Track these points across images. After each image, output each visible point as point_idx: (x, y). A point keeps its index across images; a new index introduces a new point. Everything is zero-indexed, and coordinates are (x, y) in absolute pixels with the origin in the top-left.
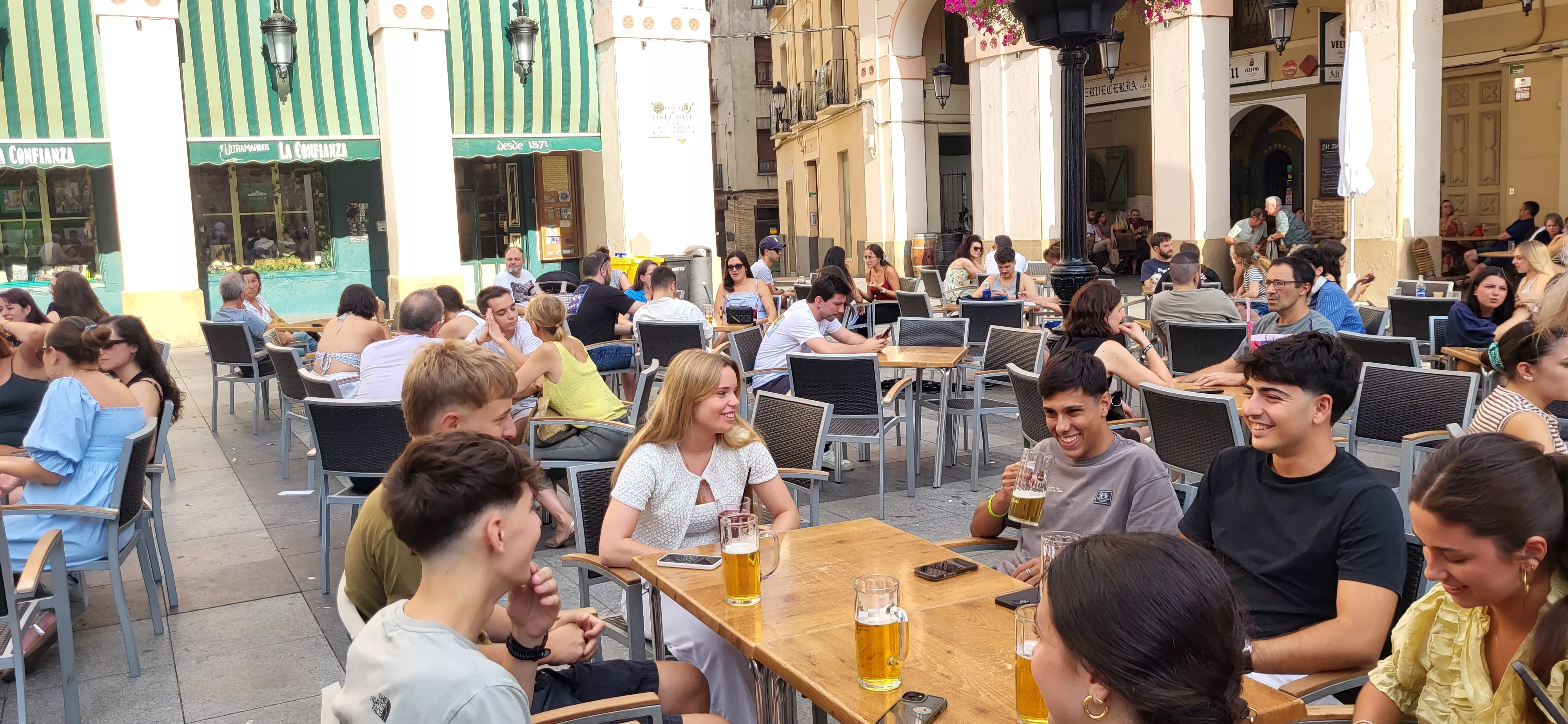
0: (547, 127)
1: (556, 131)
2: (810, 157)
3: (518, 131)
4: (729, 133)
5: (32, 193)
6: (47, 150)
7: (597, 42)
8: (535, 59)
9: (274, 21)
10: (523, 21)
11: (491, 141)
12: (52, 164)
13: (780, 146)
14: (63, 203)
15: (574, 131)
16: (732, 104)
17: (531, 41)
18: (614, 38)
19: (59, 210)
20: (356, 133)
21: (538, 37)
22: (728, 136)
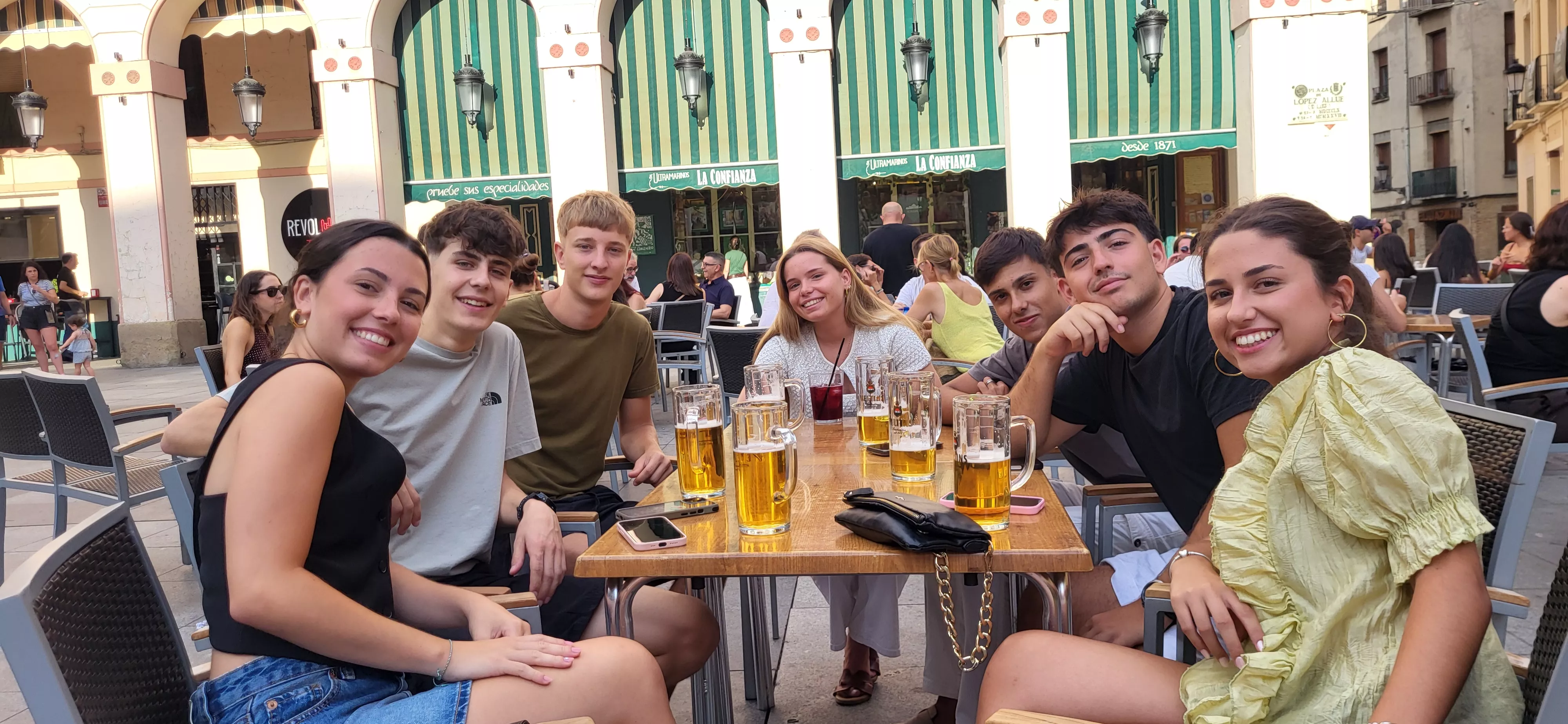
0: (1175, 124)
1: (1185, 128)
2: (1552, 147)
3: (1144, 131)
4: (1467, 129)
5: (743, 212)
6: (737, 171)
7: (1232, 29)
8: (1163, 51)
9: (911, 42)
10: (1151, 13)
11: (1115, 144)
12: (740, 184)
13: (1521, 137)
14: (764, 220)
15: (1206, 127)
16: (1471, 96)
17: (1160, 36)
18: (1251, 20)
19: (761, 226)
20: (985, 143)
21: (1167, 30)
22: (1465, 132)
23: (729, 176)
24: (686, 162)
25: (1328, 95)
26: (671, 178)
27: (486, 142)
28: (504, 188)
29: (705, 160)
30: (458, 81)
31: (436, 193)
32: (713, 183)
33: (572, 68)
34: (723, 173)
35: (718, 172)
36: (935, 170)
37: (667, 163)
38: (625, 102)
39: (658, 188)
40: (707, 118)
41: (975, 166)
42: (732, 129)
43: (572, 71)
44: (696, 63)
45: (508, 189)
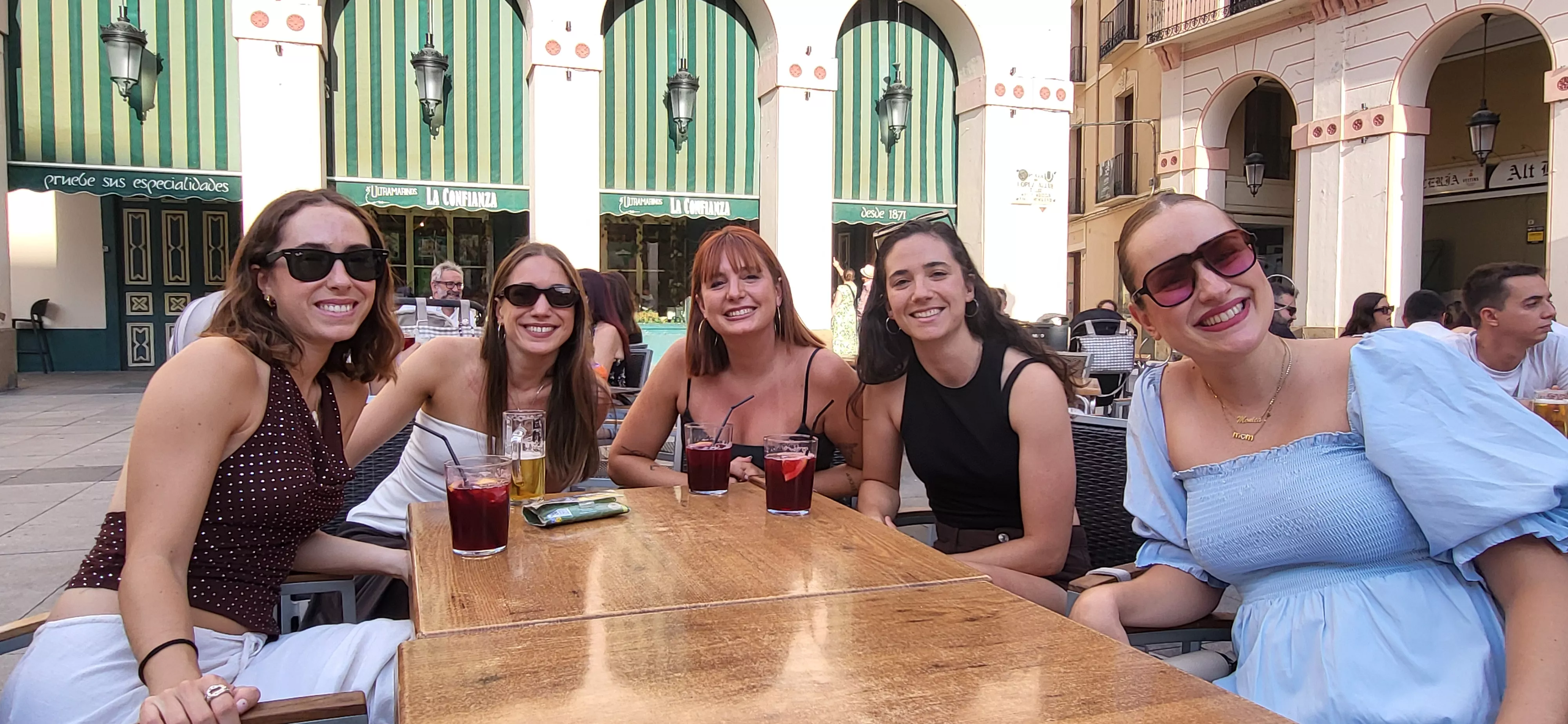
23: (465, 198)
24: (414, 176)
25: (1045, 182)
26: (394, 193)
27: (142, 123)
28: (164, 183)
29: (438, 177)
30: (106, 36)
31: (59, 180)
32: (446, 203)
33: (280, 44)
34: (459, 193)
35: (452, 192)
36: (690, 214)
37: (390, 174)
38: (340, 97)
39: (377, 204)
40: (442, 127)
41: (729, 214)
42: (472, 146)
43: (280, 47)
44: (439, 63)
45: (169, 185)
